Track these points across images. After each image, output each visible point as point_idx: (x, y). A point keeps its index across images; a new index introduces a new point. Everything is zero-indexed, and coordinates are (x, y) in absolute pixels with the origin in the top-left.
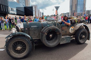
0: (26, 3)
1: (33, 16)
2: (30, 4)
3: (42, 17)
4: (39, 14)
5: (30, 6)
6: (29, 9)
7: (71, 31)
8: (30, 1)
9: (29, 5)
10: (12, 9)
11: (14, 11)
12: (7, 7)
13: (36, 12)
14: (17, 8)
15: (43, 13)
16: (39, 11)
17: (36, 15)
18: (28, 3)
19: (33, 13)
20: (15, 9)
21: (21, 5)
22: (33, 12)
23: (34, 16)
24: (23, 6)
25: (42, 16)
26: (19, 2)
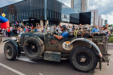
0: (82, 8)
1: (90, 24)
2: (87, 9)
3: (104, 26)
4: (99, 22)
5: (88, 12)
6: (85, 16)
7: (66, 48)
8: (88, 5)
9: (85, 11)
10: (65, 16)
11: (68, 18)
12: (61, 14)
13: (95, 19)
14: (70, 15)
15: (106, 21)
16: (100, 17)
17: (95, 23)
18: (85, 7)
19: (91, 21)
20: (68, 16)
21: (76, 10)
22: (91, 19)
23: (92, 24)
24: (78, 13)
25: (104, 24)
26: (74, 7)
